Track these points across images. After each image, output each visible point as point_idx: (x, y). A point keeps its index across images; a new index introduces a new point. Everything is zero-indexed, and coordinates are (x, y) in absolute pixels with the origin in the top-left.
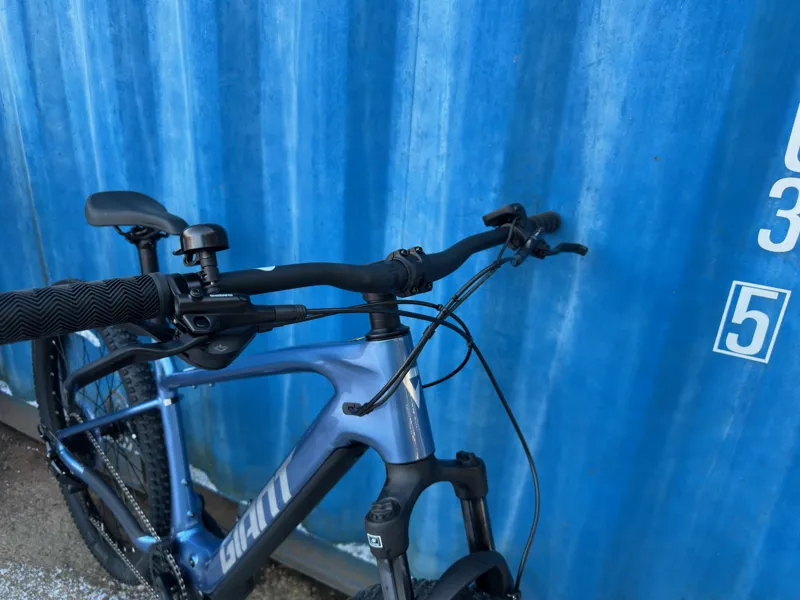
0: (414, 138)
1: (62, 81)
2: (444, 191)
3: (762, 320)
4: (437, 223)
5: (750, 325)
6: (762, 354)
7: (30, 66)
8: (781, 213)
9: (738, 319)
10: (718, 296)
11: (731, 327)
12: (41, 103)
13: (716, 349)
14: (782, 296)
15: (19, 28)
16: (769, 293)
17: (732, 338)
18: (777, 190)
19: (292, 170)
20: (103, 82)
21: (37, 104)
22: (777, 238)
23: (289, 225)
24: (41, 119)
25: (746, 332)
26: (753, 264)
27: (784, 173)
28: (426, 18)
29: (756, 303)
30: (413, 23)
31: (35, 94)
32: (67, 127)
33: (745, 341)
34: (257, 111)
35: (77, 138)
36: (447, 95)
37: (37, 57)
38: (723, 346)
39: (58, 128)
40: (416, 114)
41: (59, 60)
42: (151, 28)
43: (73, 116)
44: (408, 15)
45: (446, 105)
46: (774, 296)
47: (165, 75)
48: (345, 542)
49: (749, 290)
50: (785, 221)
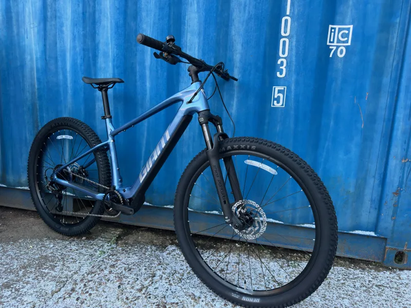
1: (57, 51)
3: (281, 95)
5: (279, 97)
6: (283, 105)
7: (45, 45)
8: (281, 68)
9: (276, 97)
10: (270, 91)
11: (275, 99)
12: (47, 58)
13: (272, 106)
14: (284, 88)
15: (42, 33)
16: (282, 88)
17: (275, 102)
18: (279, 62)
19: (148, 73)
20: (78, 49)
21: (46, 59)
22: (281, 74)
23: (146, 91)
24: (46, 64)
25: (278, 100)
26: (277, 82)
27: (280, 58)
29: (279, 91)
30: (186, 27)
31: (45, 55)
32: (57, 68)
33: (278, 102)
34: (136, 55)
35: (60, 71)
36: (197, 45)
37: (48, 42)
38: (273, 105)
39: (52, 67)
41: (56, 43)
42: (97, 32)
43: (60, 63)
44: (185, 25)
46: (283, 89)
47: (102, 47)
48: (167, 205)
49: (277, 88)
50: (282, 69)
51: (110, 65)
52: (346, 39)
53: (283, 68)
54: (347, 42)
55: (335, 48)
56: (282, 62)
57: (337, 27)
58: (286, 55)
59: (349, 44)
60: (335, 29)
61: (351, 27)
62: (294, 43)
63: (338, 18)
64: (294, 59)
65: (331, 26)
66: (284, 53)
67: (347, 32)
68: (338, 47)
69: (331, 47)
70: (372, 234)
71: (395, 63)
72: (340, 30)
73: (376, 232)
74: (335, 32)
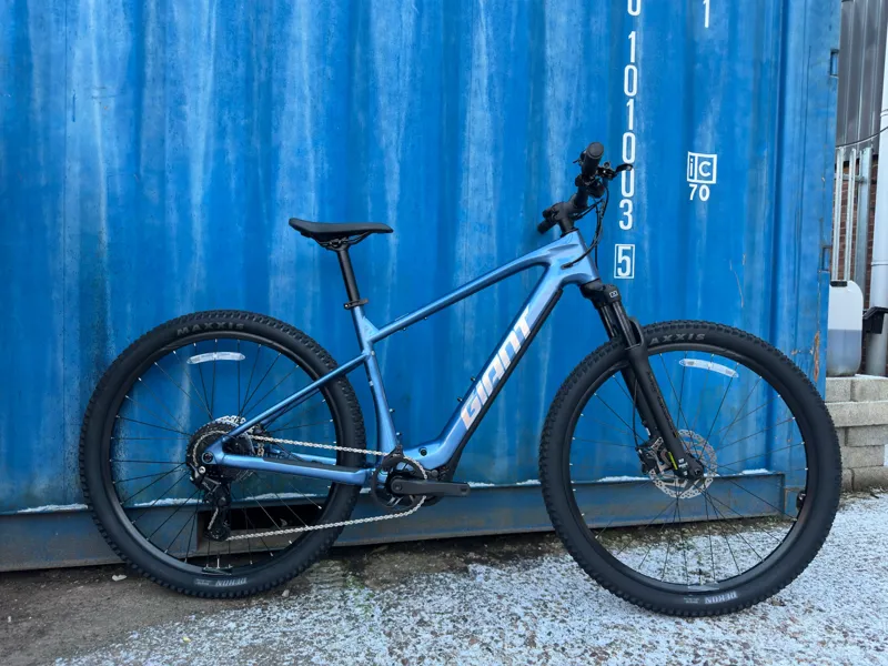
0: (470, 192)
1: (164, 157)
2: (494, 215)
3: (627, 258)
4: (490, 234)
5: (624, 262)
6: (631, 275)
7: (137, 142)
8: (625, 213)
9: (620, 261)
10: (611, 252)
11: (618, 265)
12: (142, 172)
13: (615, 277)
14: (632, 248)
15: (130, 112)
16: (628, 247)
17: (620, 270)
18: (622, 205)
21: (138, 174)
22: (626, 224)
24: (139, 184)
25: (623, 266)
26: (620, 237)
27: (623, 198)
28: (473, 133)
29: (625, 253)
30: (466, 134)
31: (138, 164)
32: (163, 194)
33: (624, 271)
34: (366, 179)
35: (171, 203)
36: (491, 168)
37: (146, 135)
38: (617, 275)
39: (152, 194)
40: (471, 180)
41: (163, 141)
42: (275, 124)
43: (171, 187)
44: (464, 130)
45: (490, 174)
47: (286, 157)
49: (622, 247)
50: (627, 217)
51: (312, 196)
52: (709, 174)
53: (628, 214)
54: (710, 178)
55: (695, 186)
56: (626, 205)
57: (697, 155)
58: (631, 194)
59: (714, 181)
60: (694, 157)
61: (715, 157)
62: (643, 176)
63: (697, 142)
64: (645, 200)
65: (690, 154)
66: (628, 190)
67: (709, 164)
68: (699, 185)
69: (691, 185)
70: (763, 471)
71: (766, 214)
72: (700, 160)
73: (767, 467)
74: (694, 163)
